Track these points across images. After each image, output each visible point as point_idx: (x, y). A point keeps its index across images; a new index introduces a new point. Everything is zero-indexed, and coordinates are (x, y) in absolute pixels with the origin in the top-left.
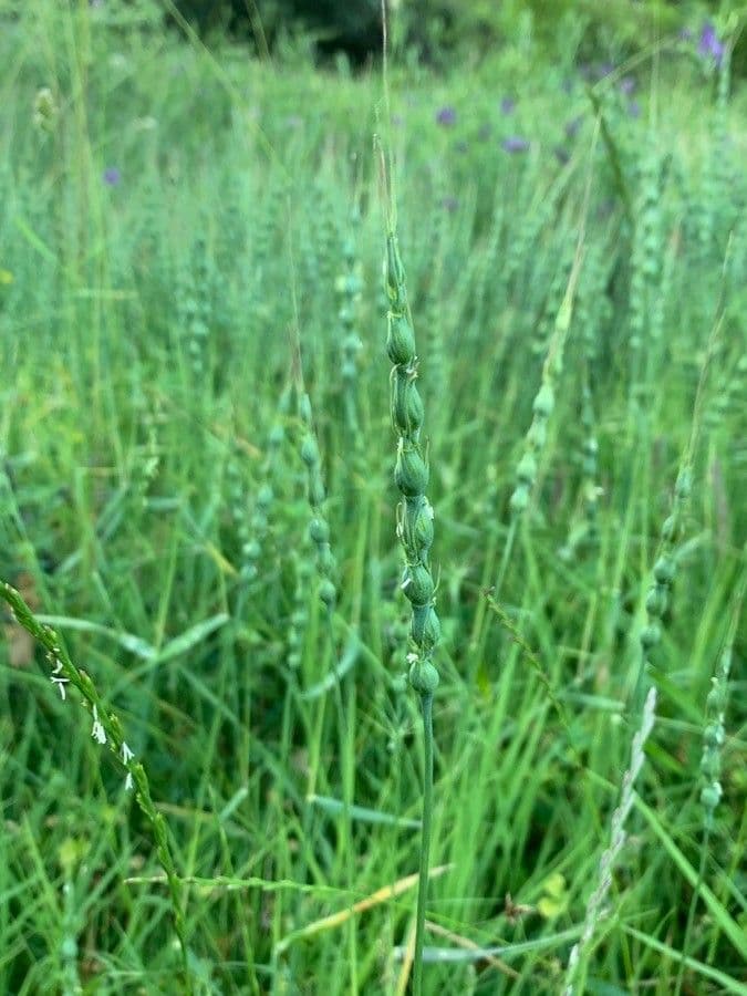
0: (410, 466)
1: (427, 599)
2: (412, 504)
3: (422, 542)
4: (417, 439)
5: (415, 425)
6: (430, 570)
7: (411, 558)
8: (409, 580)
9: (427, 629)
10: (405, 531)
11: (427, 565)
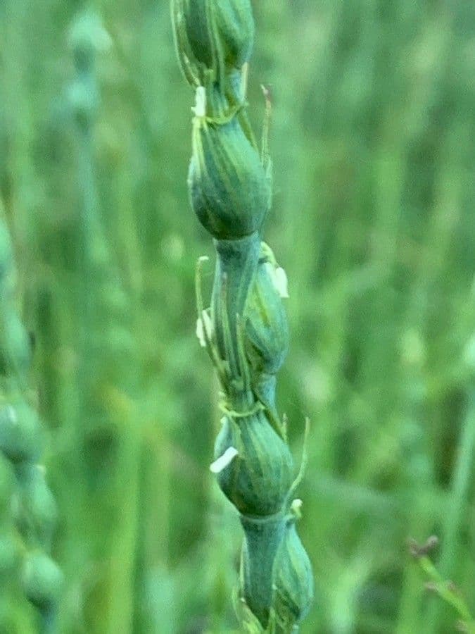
0: (224, 160)
1: (277, 500)
2: (233, 258)
3: (260, 354)
4: (241, 91)
5: (234, 53)
6: (284, 429)
7: (235, 396)
8: (231, 453)
9: (281, 577)
10: (218, 330)
11: (275, 414)
